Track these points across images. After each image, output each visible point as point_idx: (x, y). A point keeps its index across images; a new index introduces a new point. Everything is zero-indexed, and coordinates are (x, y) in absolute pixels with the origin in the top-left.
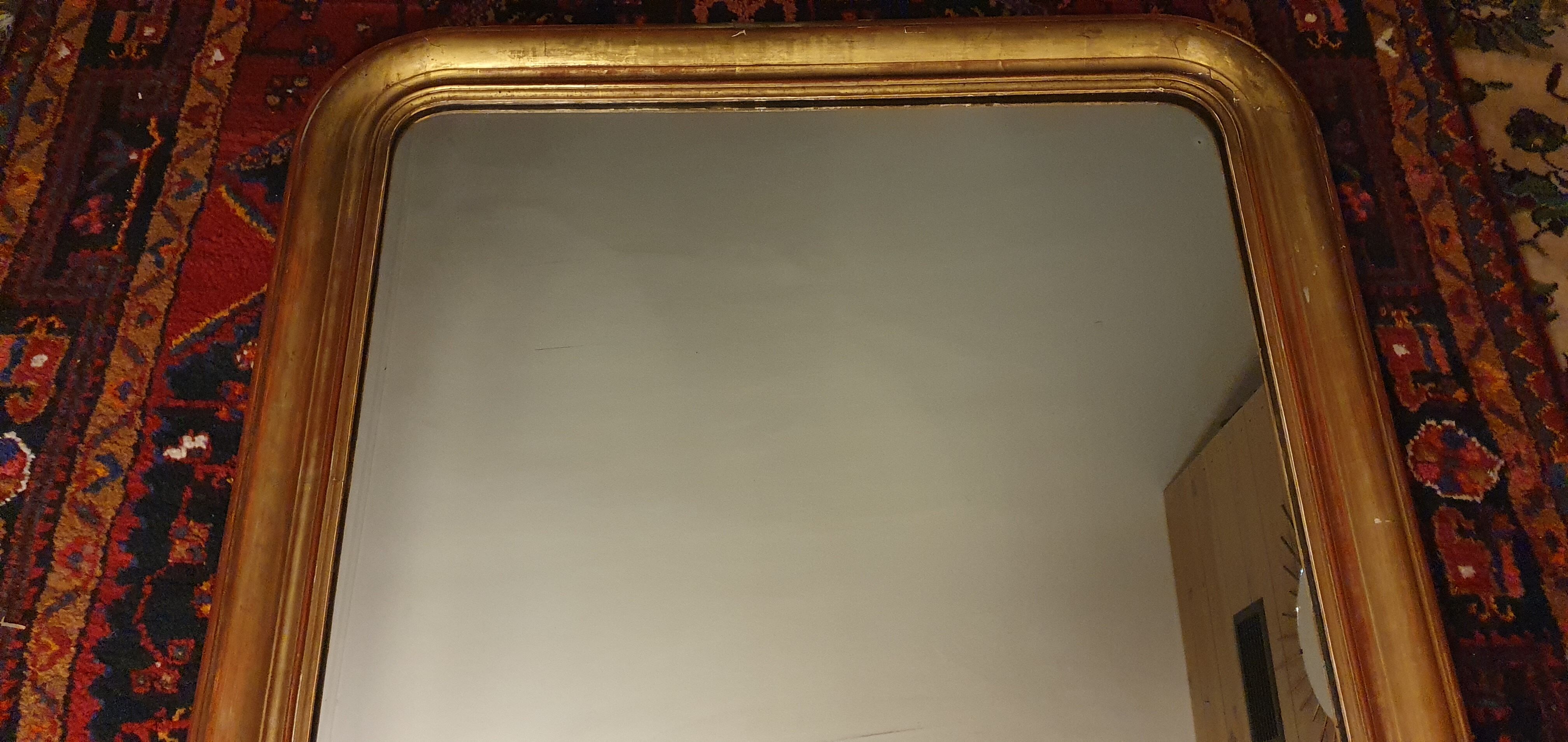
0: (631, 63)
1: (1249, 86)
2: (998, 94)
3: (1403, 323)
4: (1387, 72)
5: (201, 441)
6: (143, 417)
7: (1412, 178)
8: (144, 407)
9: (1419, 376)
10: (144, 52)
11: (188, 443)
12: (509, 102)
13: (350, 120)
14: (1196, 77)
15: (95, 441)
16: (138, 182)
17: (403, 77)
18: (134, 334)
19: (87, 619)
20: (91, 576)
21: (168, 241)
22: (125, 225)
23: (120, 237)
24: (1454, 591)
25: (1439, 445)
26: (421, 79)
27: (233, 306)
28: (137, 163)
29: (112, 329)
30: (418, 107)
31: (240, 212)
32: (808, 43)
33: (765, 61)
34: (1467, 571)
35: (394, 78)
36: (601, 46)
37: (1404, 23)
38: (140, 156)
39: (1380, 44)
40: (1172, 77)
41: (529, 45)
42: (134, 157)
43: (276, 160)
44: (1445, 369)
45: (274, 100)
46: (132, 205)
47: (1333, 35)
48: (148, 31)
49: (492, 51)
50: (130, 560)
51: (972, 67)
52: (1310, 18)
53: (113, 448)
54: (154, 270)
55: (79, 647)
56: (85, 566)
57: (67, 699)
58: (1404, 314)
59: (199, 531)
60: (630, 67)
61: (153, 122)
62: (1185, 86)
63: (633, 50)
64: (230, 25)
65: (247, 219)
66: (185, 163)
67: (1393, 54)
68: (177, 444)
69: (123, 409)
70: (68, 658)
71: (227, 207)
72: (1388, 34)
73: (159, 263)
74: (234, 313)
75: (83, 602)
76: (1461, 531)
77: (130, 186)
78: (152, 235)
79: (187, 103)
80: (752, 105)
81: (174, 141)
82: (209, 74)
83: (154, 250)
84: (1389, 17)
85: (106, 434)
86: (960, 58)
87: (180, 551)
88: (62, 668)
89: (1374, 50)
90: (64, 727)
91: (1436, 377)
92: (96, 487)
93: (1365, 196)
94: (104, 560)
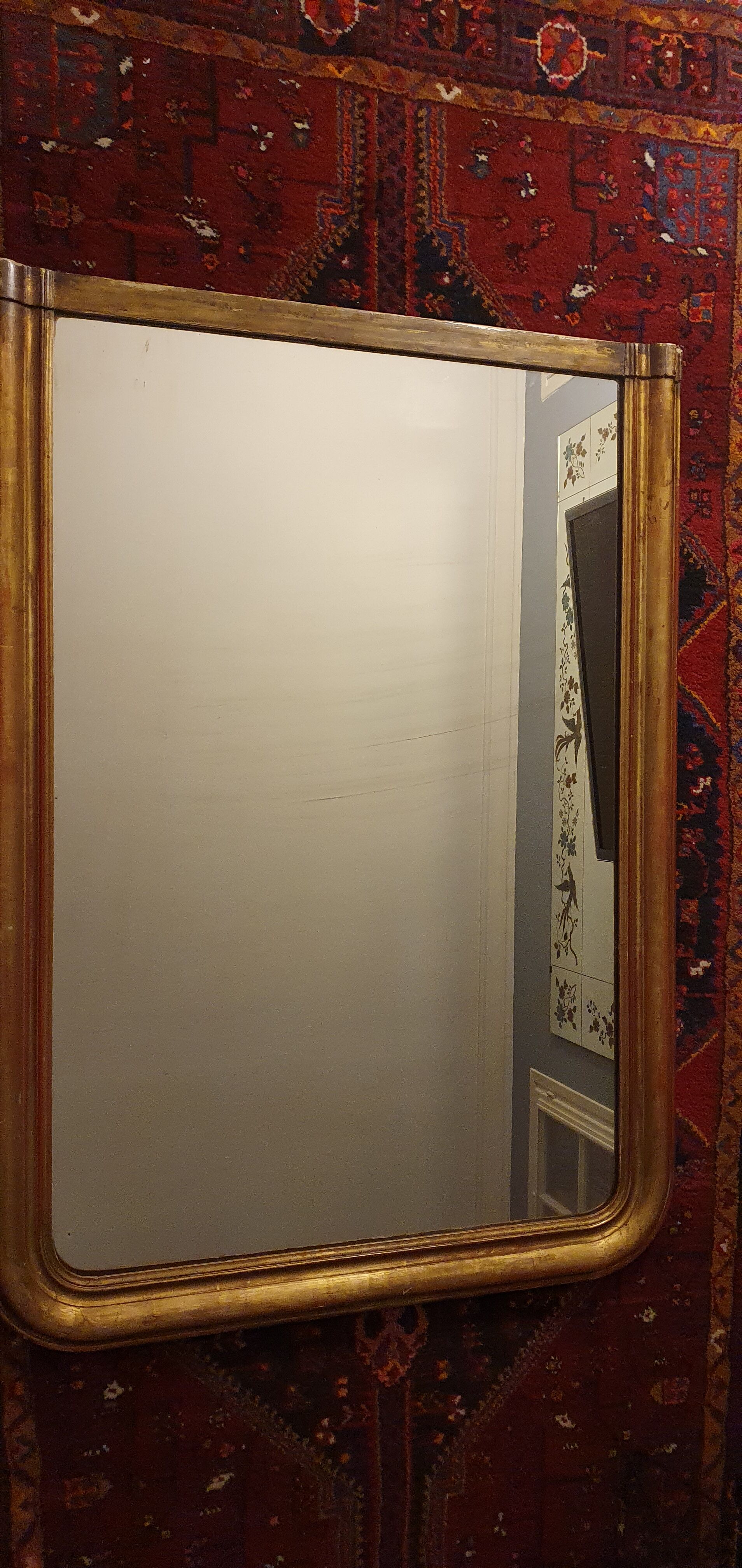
0: (476, 1260)
5: (694, 971)
6: (725, 986)
8: (726, 992)
11: (700, 970)
13: (646, 1193)
17: (618, 1233)
20: (733, 892)
27: (690, 1061)
30: (606, 1211)
31: (695, 1128)
33: (388, 1271)
36: (499, 1270)
41: (544, 1265)
43: (682, 1169)
45: (688, 1215)
49: (567, 1259)
50: (717, 901)
59: (687, 918)
60: (477, 1258)
62: (81, 1283)
63: (477, 1269)
64: (720, 1273)
65: (691, 1123)
66: (731, 1162)
68: (705, 969)
71: (703, 1131)
74: (688, 1056)
75: (735, 878)
79: (737, 1207)
82: (728, 1231)
87: (694, 906)
90: (731, 814)
94: (729, 901)
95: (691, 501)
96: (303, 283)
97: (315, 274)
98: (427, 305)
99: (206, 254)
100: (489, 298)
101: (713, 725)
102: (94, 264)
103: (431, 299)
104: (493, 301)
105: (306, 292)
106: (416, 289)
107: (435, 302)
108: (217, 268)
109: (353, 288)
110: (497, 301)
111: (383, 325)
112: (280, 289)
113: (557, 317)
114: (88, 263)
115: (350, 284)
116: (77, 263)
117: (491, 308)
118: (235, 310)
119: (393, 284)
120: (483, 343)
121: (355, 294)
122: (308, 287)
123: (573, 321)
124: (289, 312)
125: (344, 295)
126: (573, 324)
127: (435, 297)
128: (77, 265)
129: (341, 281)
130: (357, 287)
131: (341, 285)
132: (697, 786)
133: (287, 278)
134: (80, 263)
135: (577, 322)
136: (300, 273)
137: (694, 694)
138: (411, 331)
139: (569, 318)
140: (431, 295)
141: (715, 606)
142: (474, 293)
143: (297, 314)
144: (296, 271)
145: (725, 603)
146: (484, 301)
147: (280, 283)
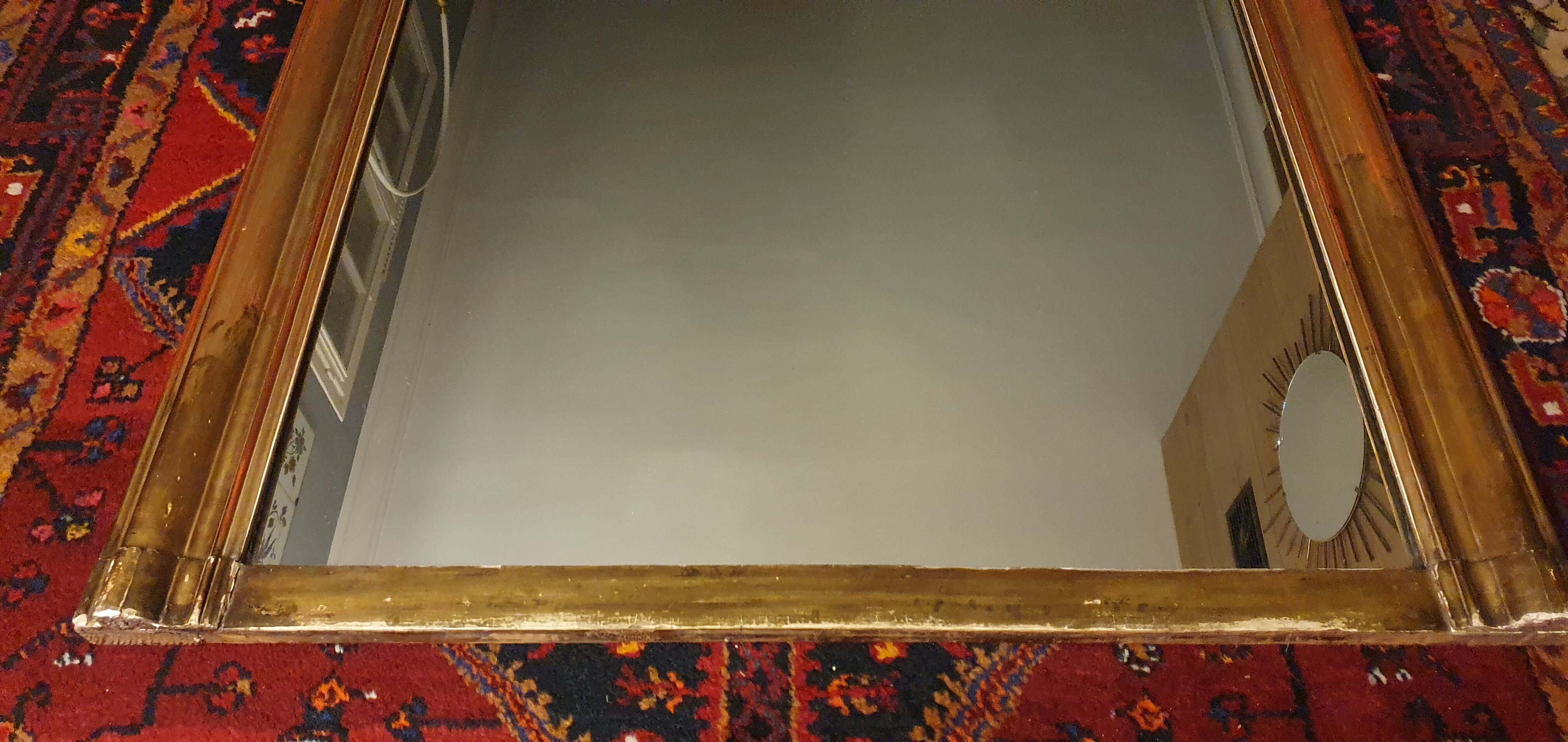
95: (141, 383)
96: (954, 697)
97: (930, 716)
98: (680, 685)
99: (1160, 728)
100: (533, 715)
101: (209, 84)
102: (1372, 680)
103: (670, 696)
104: (522, 709)
105: (946, 679)
106: (705, 712)
107: (662, 694)
108: (1135, 703)
109: (847, 700)
110: (515, 710)
111: (794, 602)
112: (1000, 682)
113: (373, 695)
114: (1384, 679)
115: (851, 707)
116: (1404, 676)
117: (531, 695)
118: (1099, 602)
119: (755, 717)
121: (840, 687)
122: (941, 686)
123: (332, 691)
124: (989, 608)
125: (865, 682)
126: (334, 683)
127: (661, 703)
128: (1403, 671)
129: (874, 709)
130: (837, 701)
131: (870, 701)
132: (262, 20)
133: (988, 705)
134: (1399, 677)
135: (324, 689)
136: (960, 714)
137: (231, 118)
138: (732, 598)
139: (342, 696)
140: (670, 705)
141: (144, 231)
142: (567, 723)
143: (973, 606)
144: (969, 719)
145: (123, 235)
146: (548, 707)
147: (1001, 691)
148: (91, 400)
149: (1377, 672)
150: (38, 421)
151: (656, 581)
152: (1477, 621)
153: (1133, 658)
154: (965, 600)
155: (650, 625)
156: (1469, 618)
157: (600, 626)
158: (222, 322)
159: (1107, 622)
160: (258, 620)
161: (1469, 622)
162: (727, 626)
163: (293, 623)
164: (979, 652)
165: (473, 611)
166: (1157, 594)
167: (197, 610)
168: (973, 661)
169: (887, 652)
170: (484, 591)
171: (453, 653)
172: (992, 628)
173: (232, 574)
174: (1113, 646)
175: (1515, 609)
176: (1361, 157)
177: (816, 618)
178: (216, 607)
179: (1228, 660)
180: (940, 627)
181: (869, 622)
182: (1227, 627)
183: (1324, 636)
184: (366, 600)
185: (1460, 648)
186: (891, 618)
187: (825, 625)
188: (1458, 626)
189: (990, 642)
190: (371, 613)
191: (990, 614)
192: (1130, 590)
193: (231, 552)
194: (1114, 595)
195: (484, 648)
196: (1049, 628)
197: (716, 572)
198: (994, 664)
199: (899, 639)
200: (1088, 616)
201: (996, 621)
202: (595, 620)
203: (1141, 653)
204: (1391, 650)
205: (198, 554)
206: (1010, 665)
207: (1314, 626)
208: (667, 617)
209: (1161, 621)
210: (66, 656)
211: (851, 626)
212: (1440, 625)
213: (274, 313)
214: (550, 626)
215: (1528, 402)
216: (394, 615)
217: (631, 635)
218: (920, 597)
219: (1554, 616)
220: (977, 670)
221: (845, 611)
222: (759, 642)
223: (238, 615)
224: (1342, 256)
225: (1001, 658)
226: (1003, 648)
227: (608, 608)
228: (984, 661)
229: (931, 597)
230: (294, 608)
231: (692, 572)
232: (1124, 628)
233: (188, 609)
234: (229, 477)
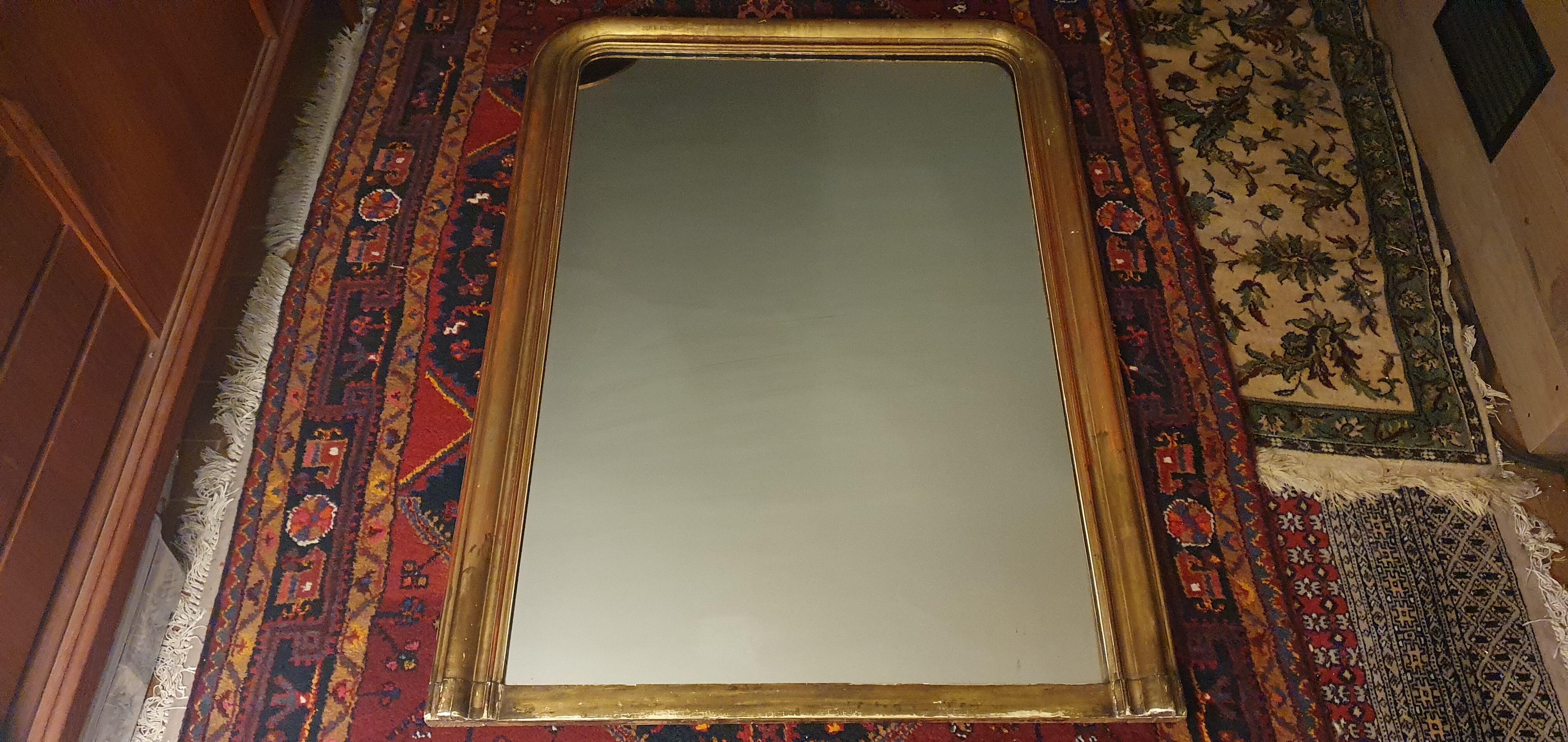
1: (1028, 52)
2: (898, 54)
3: (1101, 160)
4: (1105, 51)
5: (486, 196)
6: (455, 185)
7: (1113, 99)
8: (455, 181)
9: (1106, 183)
10: (444, 27)
11: (479, 196)
12: (641, 51)
13: (558, 56)
14: (1001, 48)
15: (431, 195)
16: (444, 85)
17: (586, 38)
18: (447, 150)
19: (434, 266)
20: (434, 249)
21: (463, 111)
22: (439, 104)
23: (437, 109)
24: (1113, 269)
25: (1114, 211)
26: (595, 39)
27: (498, 140)
28: (444, 77)
29: (436, 148)
30: (594, 52)
31: (499, 99)
32: (798, 26)
33: (776, 35)
34: (1120, 261)
35: (581, 37)
36: (689, 25)
37: (1116, 30)
38: (445, 74)
39: (1103, 39)
40: (988, 48)
41: (652, 24)
42: (442, 74)
43: (517, 77)
44: (1121, 180)
45: (514, 50)
46: (441, 95)
47: (1078, 34)
48: (445, 18)
49: (633, 26)
50: (451, 244)
51: (885, 41)
52: (1067, 26)
53: (440, 197)
54: (456, 123)
55: (431, 277)
56: (430, 246)
57: (427, 297)
58: (1102, 157)
59: (487, 233)
60: (704, 36)
61: (451, 59)
62: (995, 52)
63: (706, 28)
64: (490, 16)
65: (503, 103)
66: (469, 77)
67: (1109, 43)
68: (474, 197)
69: (444, 181)
70: (426, 280)
71: (492, 98)
72: (1107, 34)
73: (458, 120)
74: (499, 143)
75: (431, 259)
76: (1120, 246)
77: (440, 87)
78: (453, 109)
79: (469, 51)
80: (768, 56)
81: (463, 68)
82: (479, 38)
83: (455, 115)
84: (1108, 27)
85: (437, 191)
86: (878, 36)
87: (478, 241)
88: (424, 284)
89: (1099, 42)
90: (427, 306)
91: (1115, 183)
92: (434, 213)
93: (1087, 105)
94: (439, 243)
95: (427, 577)
101: (435, 376)
111: (787, 704)
118: (940, 702)
120: (673, 700)
124: (885, 706)
132: (460, 329)
137: (451, 401)
138: (755, 702)
141: (414, 478)
143: (877, 705)
145: (401, 482)
148: (402, 587)
149: (1080, 738)
150: (376, 599)
151: (714, 693)
152: (1128, 713)
153: (958, 730)
154: (874, 701)
155: (714, 717)
156: (1125, 710)
157: (688, 717)
158: (475, 546)
159: (945, 714)
160: (516, 715)
161: (1125, 713)
162: (752, 717)
163: (534, 717)
164: (880, 728)
165: (623, 709)
166: (969, 697)
167: (486, 711)
168: (877, 732)
169: (834, 728)
170: (628, 698)
171: (612, 730)
172: (886, 717)
173: (499, 691)
174: (948, 724)
175: (1147, 705)
176: (1106, 433)
177: (798, 712)
178: (494, 709)
179: (1006, 731)
180: (860, 717)
181: (825, 714)
182: (1004, 716)
183: (1053, 719)
184: (570, 704)
185: (1124, 724)
186: (835, 712)
187: (802, 716)
188: (1119, 715)
189: (886, 723)
190: (573, 711)
191: (886, 709)
192: (957, 696)
193: (497, 678)
194: (948, 697)
195: (629, 727)
196: (915, 716)
197: (746, 687)
198: (888, 734)
199: (840, 722)
200: (935, 709)
201: (889, 713)
202: (686, 714)
203: (963, 728)
204: (1089, 725)
205: (481, 680)
206: (896, 734)
207: (1048, 715)
208: (723, 712)
209: (972, 712)
210: (418, 733)
211: (816, 716)
212: (1112, 714)
213: (501, 537)
214: (663, 717)
215: (1183, 583)
216: (584, 711)
217: (703, 721)
218: (851, 700)
219: (1164, 710)
220: (879, 737)
221: (812, 708)
222: (768, 724)
223: (505, 713)
224: (1089, 497)
225: (892, 731)
226: (893, 725)
227: (691, 707)
228: (883, 732)
229: (858, 701)
230: (533, 709)
231: (734, 687)
232: (952, 716)
233: (481, 710)
234: (490, 636)
